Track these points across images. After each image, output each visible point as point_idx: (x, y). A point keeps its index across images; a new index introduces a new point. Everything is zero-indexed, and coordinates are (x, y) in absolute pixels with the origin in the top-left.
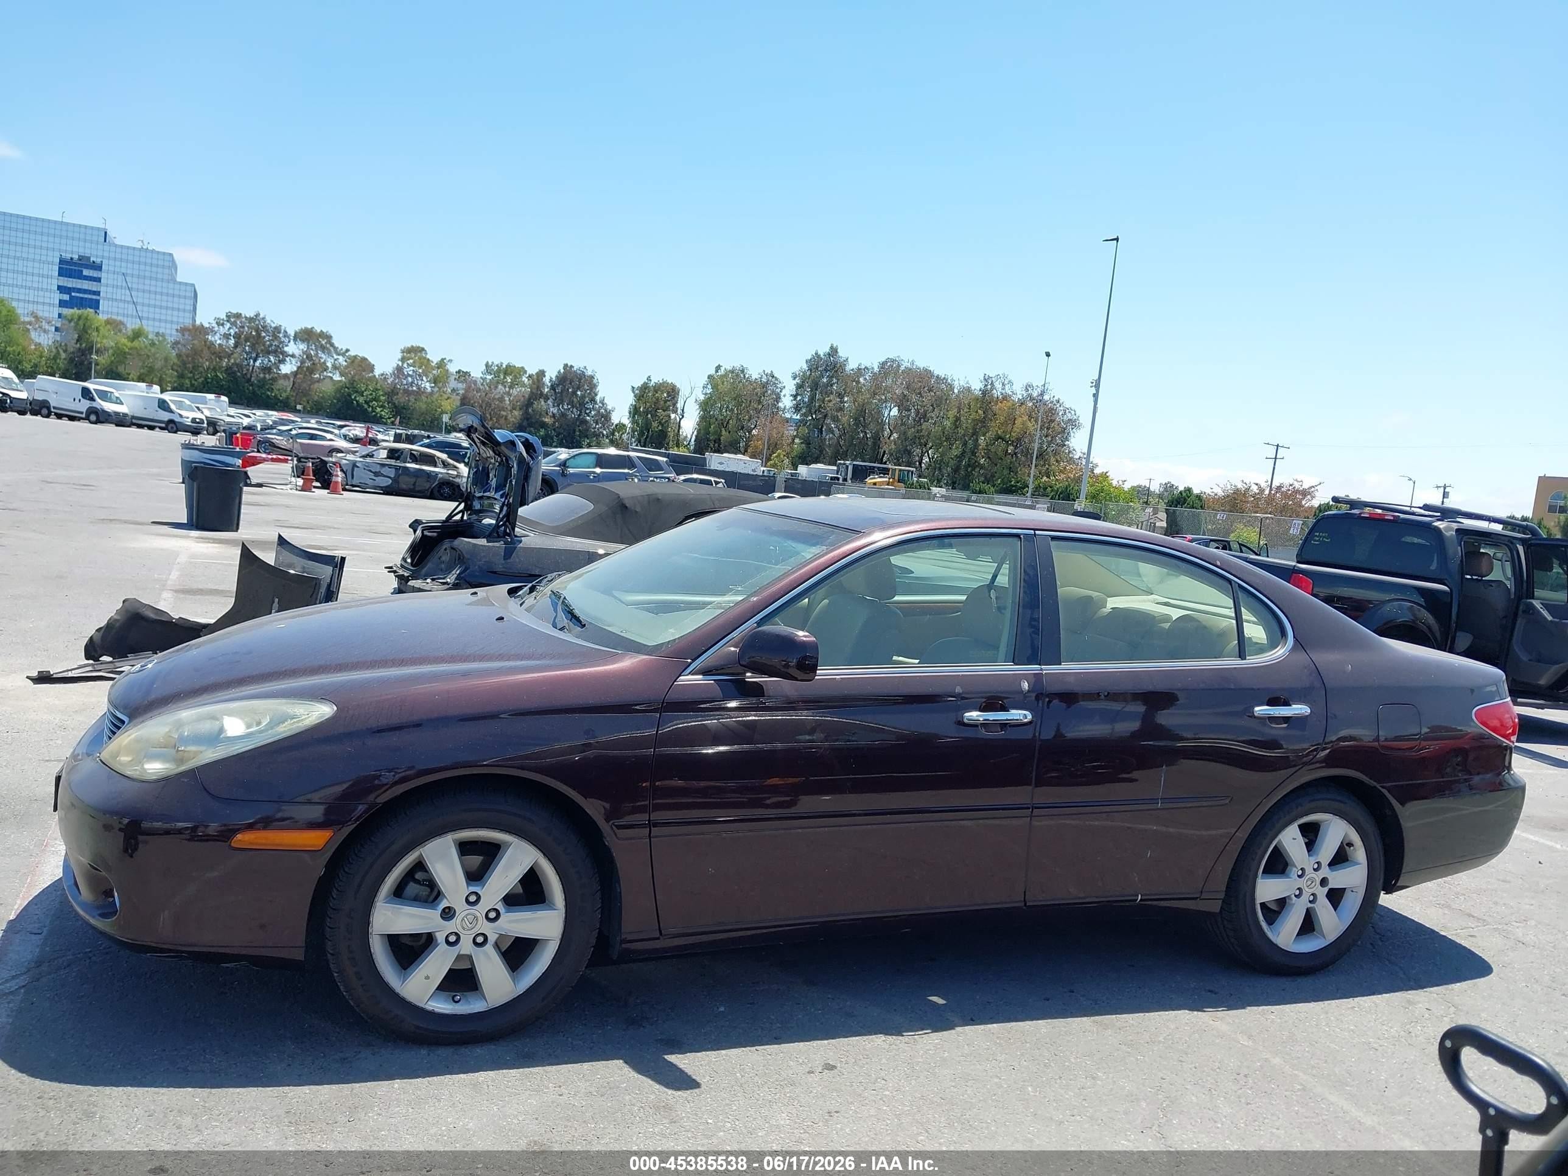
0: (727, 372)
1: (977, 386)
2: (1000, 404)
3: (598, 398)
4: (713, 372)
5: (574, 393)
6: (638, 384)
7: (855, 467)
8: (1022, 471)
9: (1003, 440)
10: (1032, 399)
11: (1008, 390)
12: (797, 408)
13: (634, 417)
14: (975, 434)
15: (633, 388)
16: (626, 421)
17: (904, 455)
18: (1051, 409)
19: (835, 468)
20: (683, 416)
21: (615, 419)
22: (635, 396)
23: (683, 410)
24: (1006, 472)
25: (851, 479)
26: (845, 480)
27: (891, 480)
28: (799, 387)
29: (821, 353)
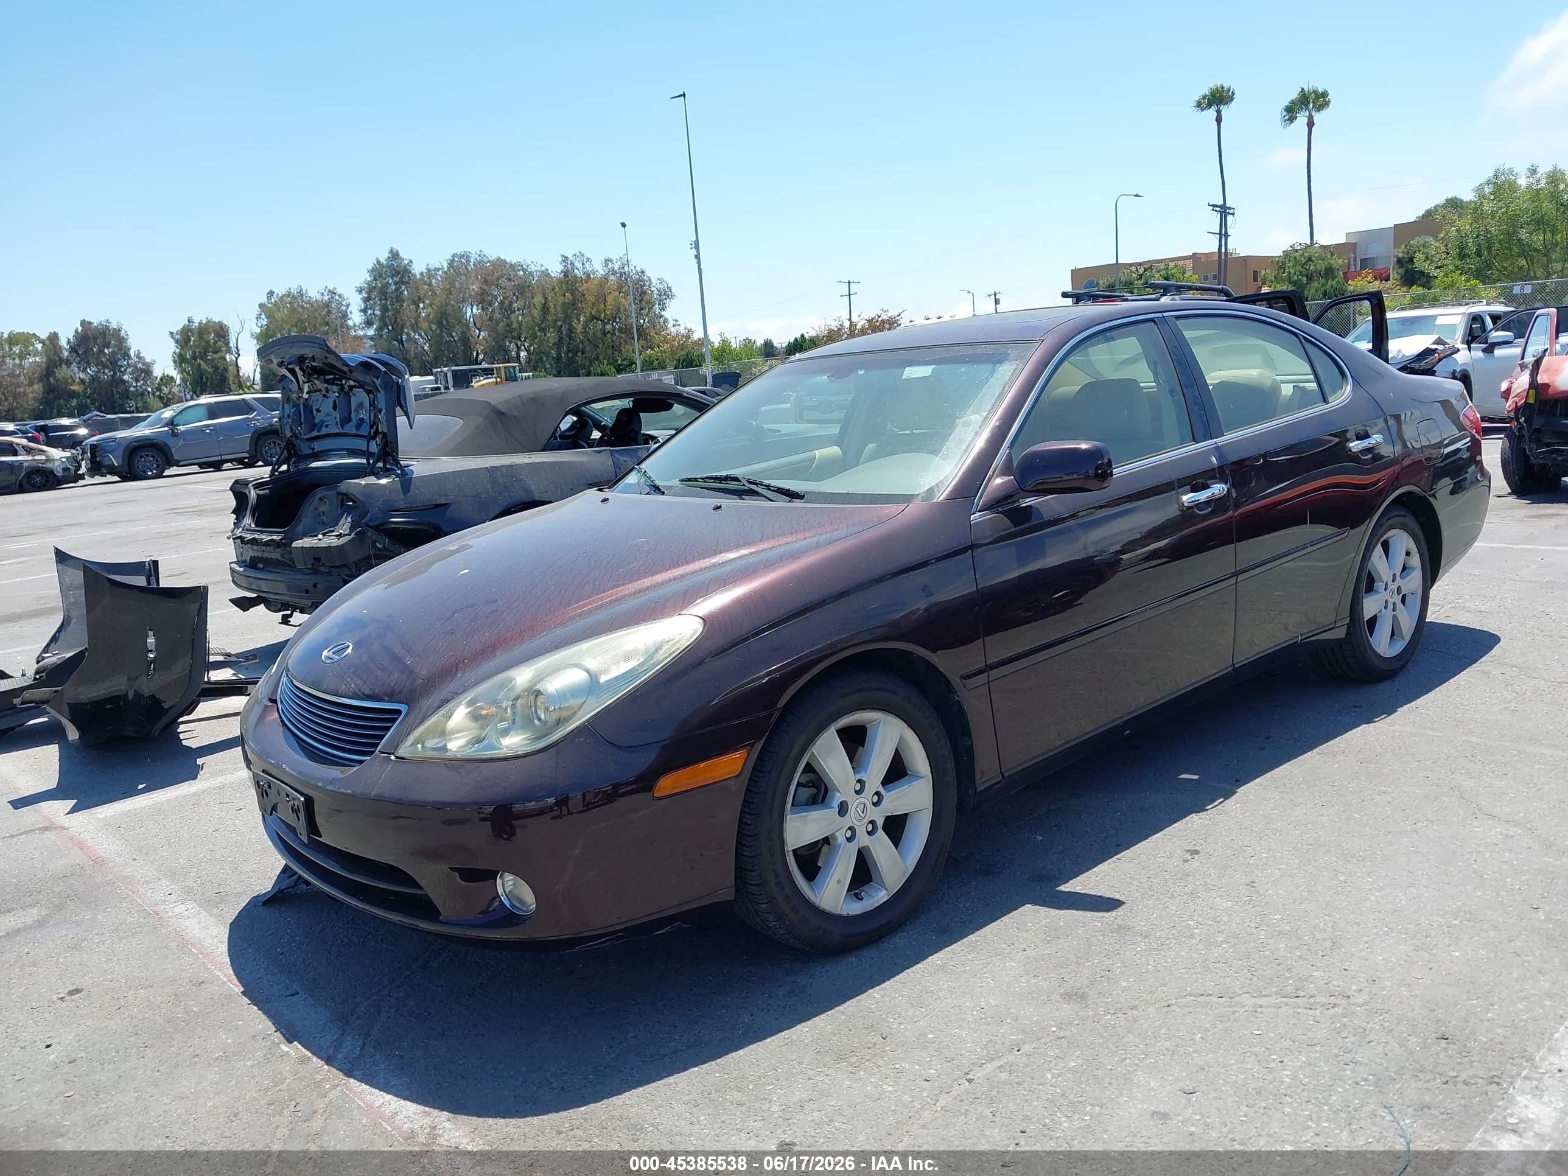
0: (281, 299)
1: (555, 269)
2: (585, 284)
3: (132, 353)
4: (264, 300)
5: (101, 351)
6: (177, 327)
7: (454, 373)
8: (626, 348)
9: (598, 319)
10: (614, 272)
11: (588, 267)
12: (369, 323)
13: (181, 366)
14: (567, 319)
15: (172, 333)
16: (173, 373)
17: (498, 352)
18: (639, 280)
19: (432, 378)
20: (239, 355)
21: (158, 372)
22: (177, 342)
23: (237, 348)
24: (610, 351)
25: (454, 386)
26: (447, 388)
27: (498, 380)
28: (366, 300)
29: (383, 260)
